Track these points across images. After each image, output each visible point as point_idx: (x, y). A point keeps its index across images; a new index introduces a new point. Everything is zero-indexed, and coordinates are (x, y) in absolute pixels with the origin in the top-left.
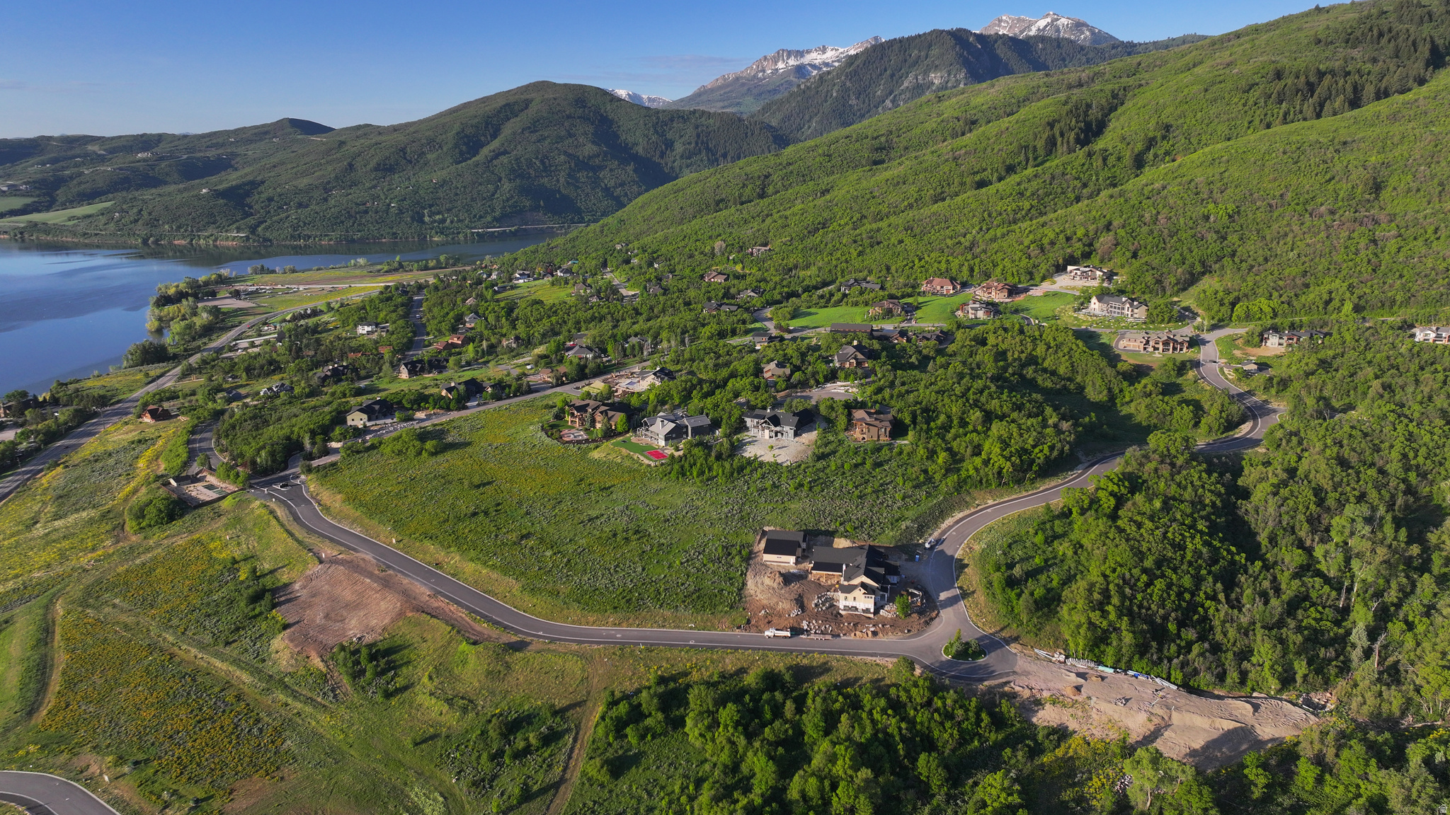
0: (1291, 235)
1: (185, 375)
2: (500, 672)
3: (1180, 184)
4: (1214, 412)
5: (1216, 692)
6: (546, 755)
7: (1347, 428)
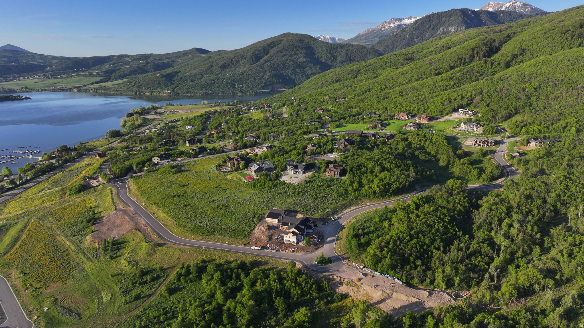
0: (561, 98)
1: (121, 142)
2: (151, 253)
3: (518, 75)
4: (487, 172)
5: (420, 287)
6: (152, 284)
7: (539, 182)
